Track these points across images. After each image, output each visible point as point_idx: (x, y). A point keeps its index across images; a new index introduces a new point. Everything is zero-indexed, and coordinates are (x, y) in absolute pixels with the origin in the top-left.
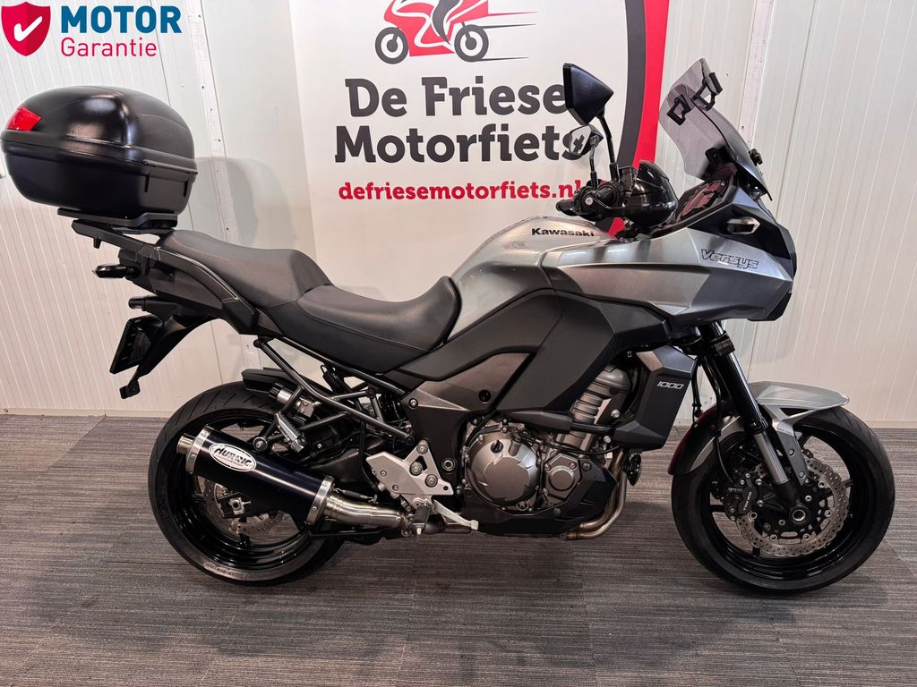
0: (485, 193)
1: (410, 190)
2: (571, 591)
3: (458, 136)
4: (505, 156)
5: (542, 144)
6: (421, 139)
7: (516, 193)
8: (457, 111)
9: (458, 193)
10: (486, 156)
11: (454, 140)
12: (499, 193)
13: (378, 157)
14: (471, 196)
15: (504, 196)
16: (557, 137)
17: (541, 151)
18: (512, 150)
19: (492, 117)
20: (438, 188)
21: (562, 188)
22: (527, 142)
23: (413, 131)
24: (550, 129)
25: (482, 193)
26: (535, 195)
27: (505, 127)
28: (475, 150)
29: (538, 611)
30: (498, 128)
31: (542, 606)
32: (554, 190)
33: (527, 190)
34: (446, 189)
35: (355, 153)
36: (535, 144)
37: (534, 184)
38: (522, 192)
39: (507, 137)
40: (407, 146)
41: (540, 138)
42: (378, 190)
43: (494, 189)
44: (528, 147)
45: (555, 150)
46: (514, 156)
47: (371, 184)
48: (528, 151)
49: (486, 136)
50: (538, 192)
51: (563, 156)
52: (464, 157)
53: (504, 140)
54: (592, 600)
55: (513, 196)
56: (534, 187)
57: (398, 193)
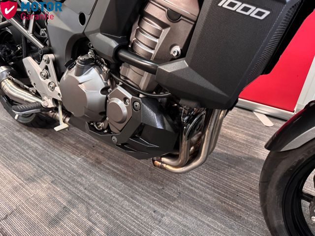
2: (164, 201)
29: (132, 202)
31: (138, 201)
54: (172, 214)
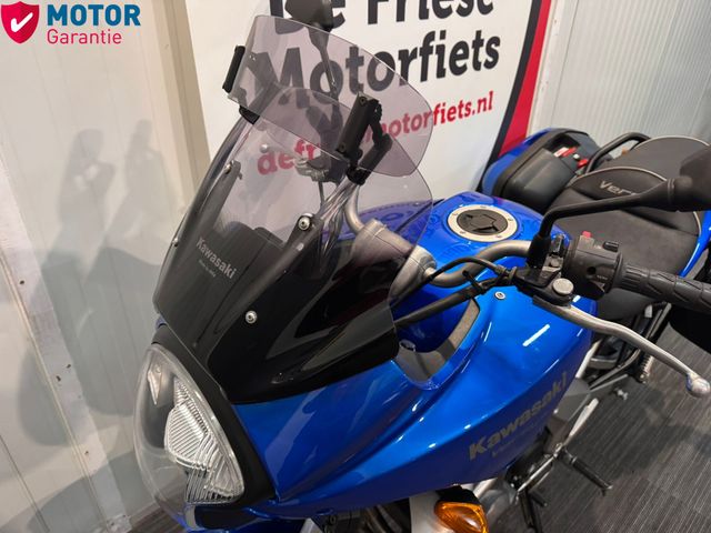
0: (419, 122)
3: (400, 52)
4: (441, 73)
5: (471, 51)
6: (361, 61)
7: (446, 117)
8: (400, 16)
9: (395, 129)
10: (424, 77)
11: (396, 57)
12: (431, 119)
14: (407, 131)
15: (435, 123)
17: (470, 61)
18: (446, 65)
19: (432, 22)
21: (480, 102)
22: (460, 52)
23: (354, 50)
24: (479, 34)
25: (417, 123)
26: (460, 116)
27: (443, 35)
28: (415, 66)
30: (437, 36)
32: (474, 107)
33: (455, 112)
36: (465, 56)
37: (461, 102)
38: (451, 114)
39: (444, 47)
40: (346, 74)
43: (427, 116)
44: (460, 57)
45: (480, 58)
46: (448, 72)
48: (460, 63)
49: (426, 51)
50: (464, 111)
51: (485, 65)
52: (404, 79)
53: (441, 52)
55: (443, 121)
56: (461, 105)
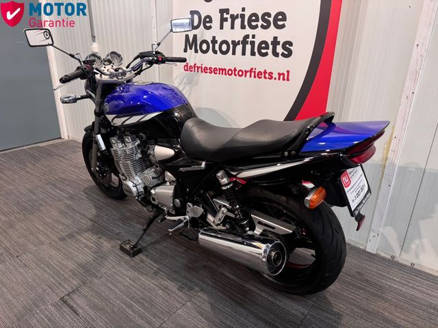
0: (242, 73)
1: (210, 68)
3: (232, 41)
4: (253, 54)
5: (271, 47)
6: (216, 42)
7: (256, 75)
8: (232, 27)
9: (230, 72)
10: (244, 53)
11: (230, 43)
12: (248, 74)
13: (199, 51)
14: (235, 75)
15: (250, 76)
16: (279, 43)
17: (270, 51)
18: (256, 50)
19: (248, 31)
20: (222, 70)
21: (279, 74)
22: (263, 45)
23: (214, 37)
24: (275, 38)
25: (240, 73)
26: (265, 78)
27: (254, 36)
28: (239, 48)
30: (251, 37)
32: (275, 75)
33: (261, 74)
34: (225, 69)
35: (191, 49)
36: (267, 47)
37: (265, 70)
38: (259, 75)
39: (254, 42)
40: (211, 45)
41: (270, 43)
42: (198, 68)
43: (246, 72)
44: (264, 48)
45: (277, 51)
46: (257, 53)
47: (195, 64)
48: (263, 51)
49: (244, 42)
50: (267, 76)
51: (282, 55)
52: (234, 53)
53: (253, 43)
55: (255, 77)
56: (265, 72)
57: (205, 70)
